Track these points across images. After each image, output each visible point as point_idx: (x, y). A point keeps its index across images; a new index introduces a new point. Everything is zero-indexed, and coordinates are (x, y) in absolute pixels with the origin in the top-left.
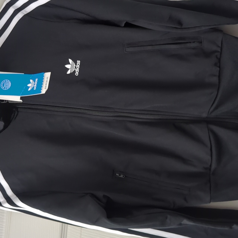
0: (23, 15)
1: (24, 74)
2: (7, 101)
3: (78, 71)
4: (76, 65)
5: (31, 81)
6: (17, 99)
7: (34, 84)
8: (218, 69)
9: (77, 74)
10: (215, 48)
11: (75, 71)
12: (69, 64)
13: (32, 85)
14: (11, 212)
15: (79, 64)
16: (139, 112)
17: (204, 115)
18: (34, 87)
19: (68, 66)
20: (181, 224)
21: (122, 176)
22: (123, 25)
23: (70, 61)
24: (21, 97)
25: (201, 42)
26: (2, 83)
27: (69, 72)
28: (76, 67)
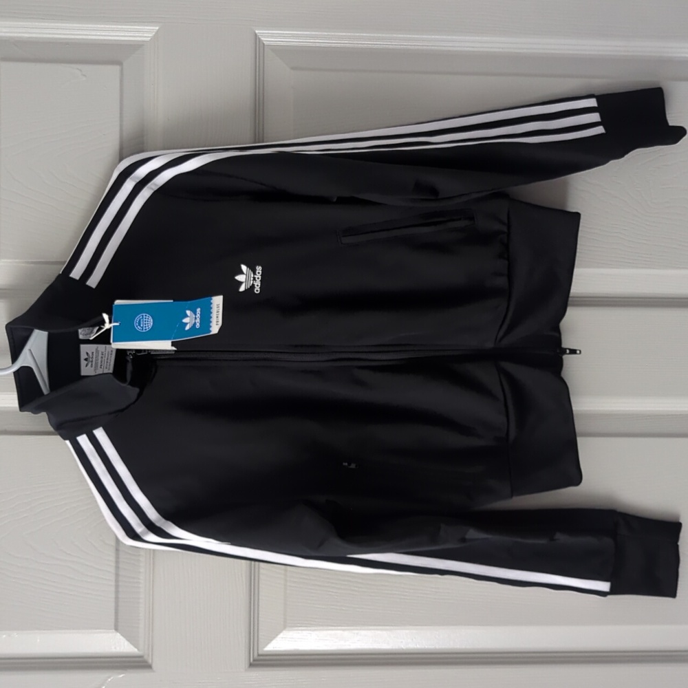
0: (152, 192)
1: (172, 301)
2: (148, 350)
3: (259, 284)
4: (254, 273)
5: (188, 312)
6: (165, 345)
7: (196, 318)
8: (506, 262)
9: (257, 291)
10: (497, 227)
11: (253, 285)
12: (242, 273)
13: (190, 319)
14: (154, 550)
15: (260, 272)
16: (373, 349)
17: (489, 345)
18: (195, 324)
19: (240, 278)
20: (464, 540)
21: (353, 466)
22: (335, 200)
23: (244, 268)
24: (172, 342)
25: (472, 218)
26: (137, 320)
27: (242, 289)
28: (254, 279)
